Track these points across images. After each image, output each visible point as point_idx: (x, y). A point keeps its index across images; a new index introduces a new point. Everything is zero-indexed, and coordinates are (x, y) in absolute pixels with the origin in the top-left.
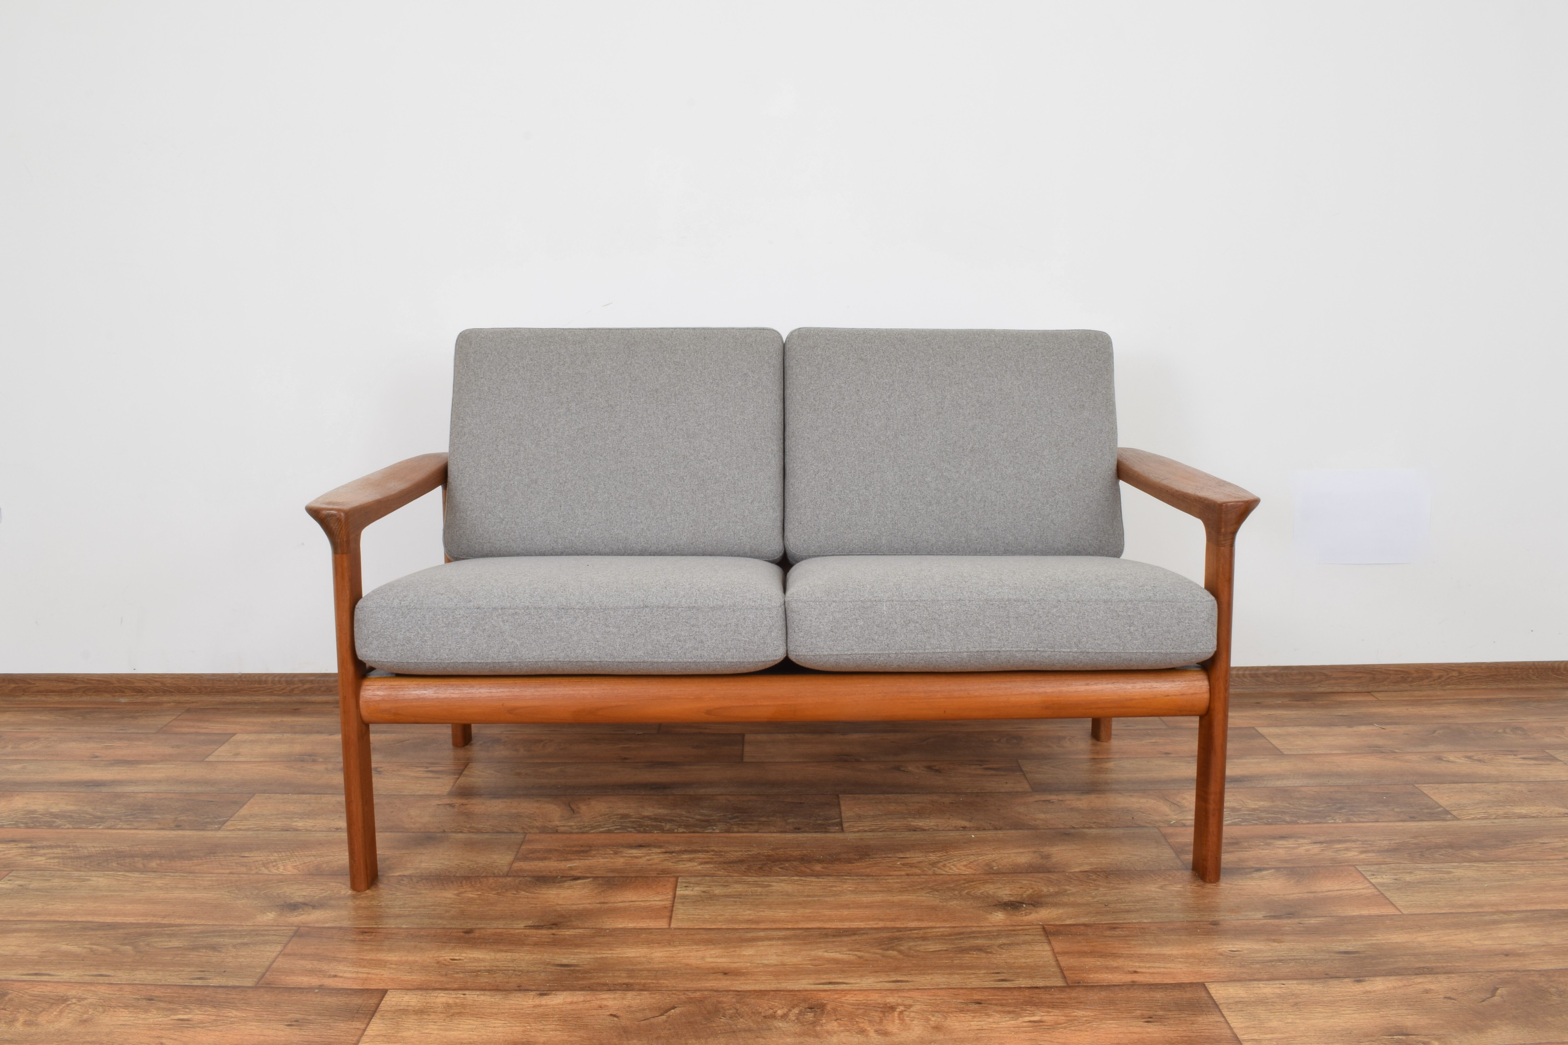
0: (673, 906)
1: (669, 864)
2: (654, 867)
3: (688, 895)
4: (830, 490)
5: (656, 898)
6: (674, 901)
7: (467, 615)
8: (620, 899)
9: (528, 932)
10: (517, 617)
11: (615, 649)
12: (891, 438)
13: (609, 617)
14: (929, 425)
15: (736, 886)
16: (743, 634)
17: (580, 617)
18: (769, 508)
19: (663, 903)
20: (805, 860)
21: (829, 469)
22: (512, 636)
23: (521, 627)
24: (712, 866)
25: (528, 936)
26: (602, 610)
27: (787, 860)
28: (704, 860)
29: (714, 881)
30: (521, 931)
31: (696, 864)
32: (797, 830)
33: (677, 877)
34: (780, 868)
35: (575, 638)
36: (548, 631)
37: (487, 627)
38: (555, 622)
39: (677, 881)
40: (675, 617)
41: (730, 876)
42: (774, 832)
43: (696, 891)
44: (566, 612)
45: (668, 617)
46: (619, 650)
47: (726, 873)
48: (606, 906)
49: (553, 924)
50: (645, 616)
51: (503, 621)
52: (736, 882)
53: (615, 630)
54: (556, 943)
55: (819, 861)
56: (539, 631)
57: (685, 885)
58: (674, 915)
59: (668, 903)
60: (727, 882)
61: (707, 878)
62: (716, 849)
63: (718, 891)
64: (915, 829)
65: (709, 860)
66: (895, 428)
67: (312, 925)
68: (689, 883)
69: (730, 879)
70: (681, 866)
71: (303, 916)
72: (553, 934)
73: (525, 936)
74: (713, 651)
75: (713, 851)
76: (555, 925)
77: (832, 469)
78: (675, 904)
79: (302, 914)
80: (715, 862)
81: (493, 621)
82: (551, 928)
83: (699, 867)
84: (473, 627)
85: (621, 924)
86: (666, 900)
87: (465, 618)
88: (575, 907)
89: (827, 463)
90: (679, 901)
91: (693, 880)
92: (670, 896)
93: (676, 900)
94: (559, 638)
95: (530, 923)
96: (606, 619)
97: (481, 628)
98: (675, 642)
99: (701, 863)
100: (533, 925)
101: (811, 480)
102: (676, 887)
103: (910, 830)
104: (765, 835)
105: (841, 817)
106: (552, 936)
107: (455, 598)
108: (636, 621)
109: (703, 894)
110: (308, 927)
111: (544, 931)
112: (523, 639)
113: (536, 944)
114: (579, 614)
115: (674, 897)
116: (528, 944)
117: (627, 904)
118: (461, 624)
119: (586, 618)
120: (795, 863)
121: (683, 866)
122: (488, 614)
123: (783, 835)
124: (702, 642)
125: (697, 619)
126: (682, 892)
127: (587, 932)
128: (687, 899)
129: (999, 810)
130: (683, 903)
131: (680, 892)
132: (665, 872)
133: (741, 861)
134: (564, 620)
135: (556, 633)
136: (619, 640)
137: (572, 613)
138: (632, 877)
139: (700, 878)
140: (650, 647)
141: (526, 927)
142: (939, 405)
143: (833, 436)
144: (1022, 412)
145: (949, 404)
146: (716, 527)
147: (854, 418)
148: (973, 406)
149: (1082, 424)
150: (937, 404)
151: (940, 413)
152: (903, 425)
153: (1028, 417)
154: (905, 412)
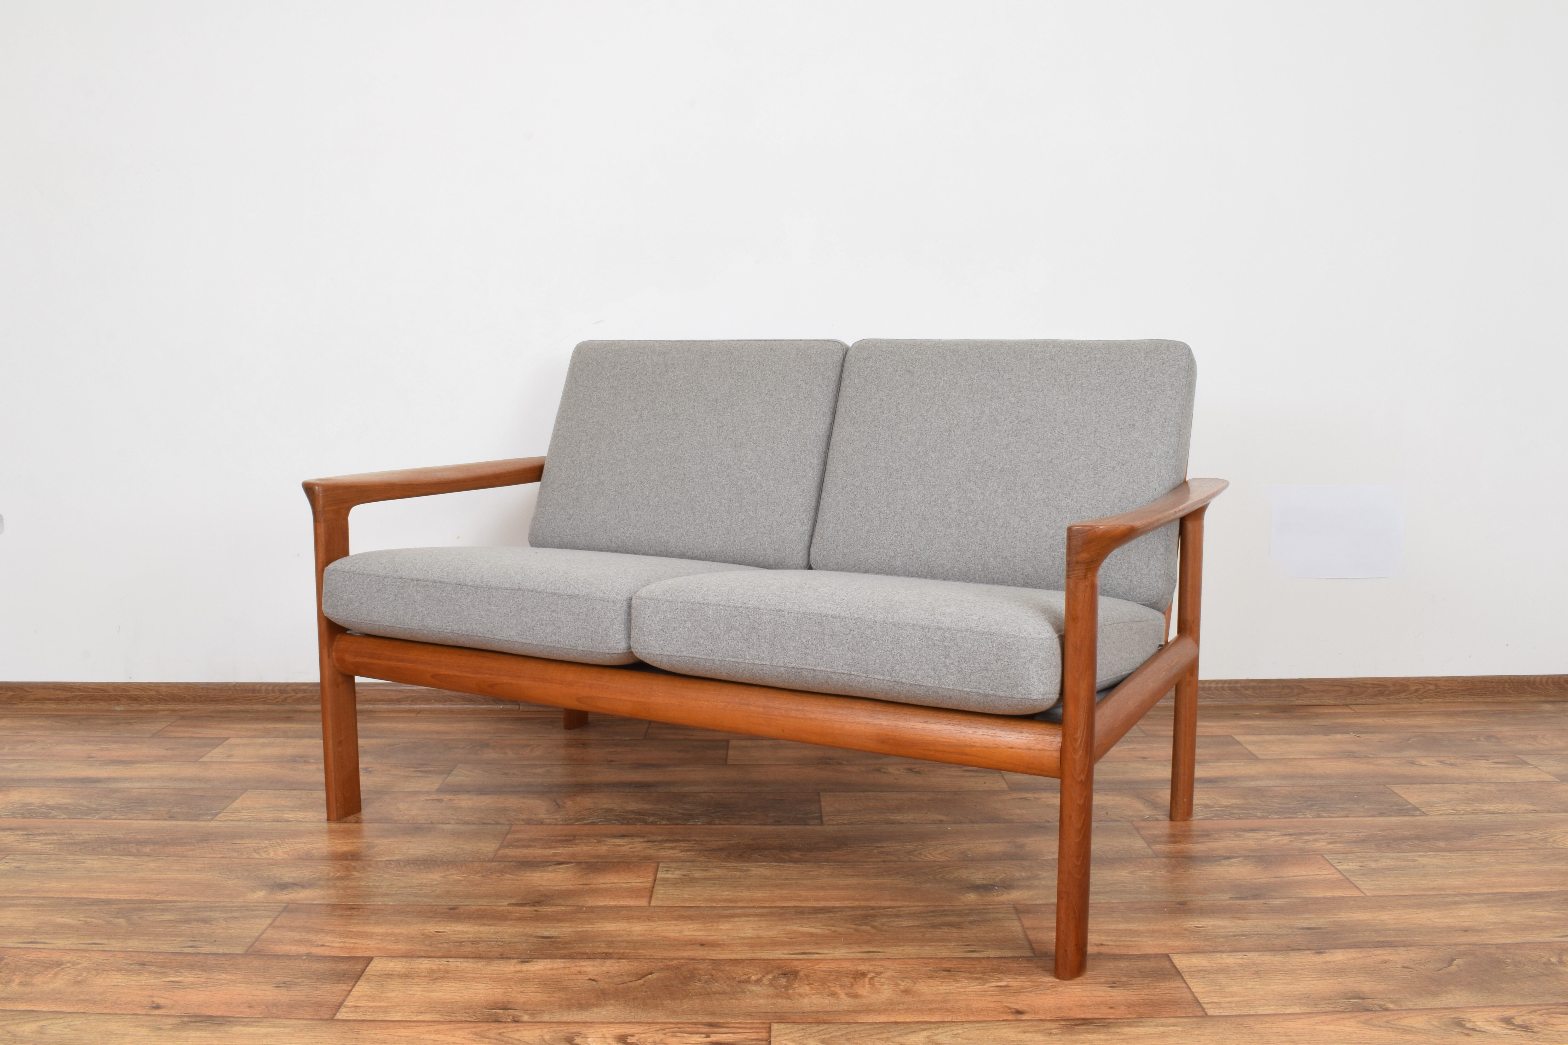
0: (653, 888)
1: (650, 852)
2: (636, 853)
3: (668, 878)
4: (854, 506)
5: (637, 881)
6: (654, 883)
8: (601, 881)
9: (511, 908)
12: (921, 454)
14: (962, 442)
15: (715, 870)
18: (797, 521)
19: (644, 884)
20: (782, 848)
21: (856, 484)
24: (693, 853)
25: (512, 912)
27: (766, 849)
28: (685, 848)
29: (694, 866)
30: (504, 907)
31: (677, 851)
32: (778, 822)
33: (659, 863)
34: (760, 855)
39: (658, 867)
41: (710, 862)
42: (755, 825)
43: (677, 874)
47: (706, 860)
48: (588, 887)
49: (536, 903)
52: (716, 867)
54: (537, 918)
55: (798, 849)
57: (666, 869)
58: (654, 895)
59: (649, 885)
60: (707, 867)
61: (688, 863)
62: (697, 839)
63: (697, 874)
64: (893, 823)
65: (690, 848)
66: (928, 444)
67: (301, 902)
68: (670, 867)
69: (710, 865)
70: (662, 853)
71: (292, 895)
72: (536, 911)
73: (508, 912)
75: (694, 840)
76: (538, 903)
77: (859, 484)
78: (656, 886)
79: (292, 893)
80: (696, 850)
82: (534, 906)
83: (680, 854)
85: (601, 902)
86: (648, 882)
88: (557, 888)
89: (855, 478)
90: (660, 883)
91: (674, 865)
92: (651, 879)
93: (656, 882)
95: (513, 901)
99: (682, 851)
100: (516, 903)
101: (838, 495)
102: (657, 870)
103: (887, 823)
104: (746, 827)
105: (821, 812)
106: (535, 912)
109: (683, 877)
110: (297, 904)
111: (527, 908)
113: (519, 919)
115: (655, 880)
116: (511, 919)
117: (609, 885)
120: (774, 851)
121: (665, 853)
123: (763, 827)
126: (663, 876)
127: (568, 909)
128: (667, 881)
129: (976, 806)
130: (663, 885)
131: (660, 875)
132: (647, 858)
133: (722, 849)
138: (614, 863)
139: (681, 864)
141: (510, 905)
142: (976, 421)
143: (866, 450)
144: (1062, 430)
145: (986, 420)
146: (746, 537)
147: (889, 432)
148: (1011, 422)
149: (1128, 446)
150: (974, 420)
151: (976, 429)
152: (936, 441)
153: (1068, 436)
154: (939, 427)
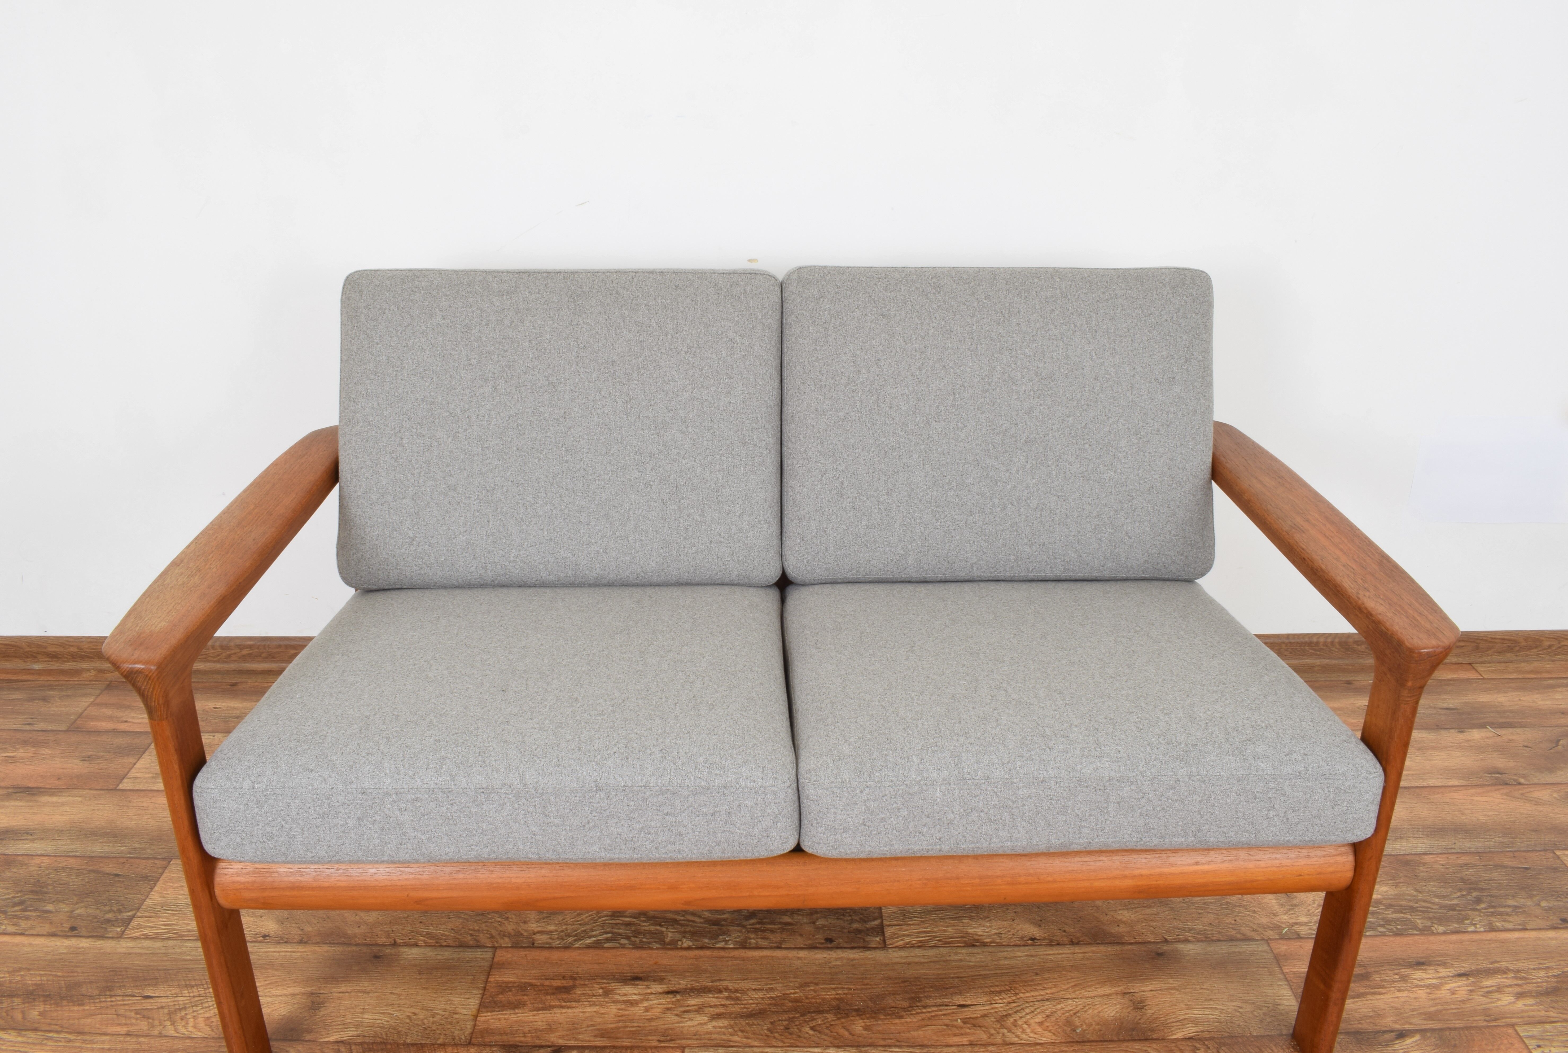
7: (348, 802)
10: (419, 804)
11: (559, 844)
12: (922, 425)
13: (548, 804)
14: (972, 408)
16: (738, 825)
17: (508, 804)
22: (414, 829)
23: (426, 817)
26: (538, 795)
35: (502, 831)
36: (464, 822)
37: (378, 817)
38: (473, 810)
40: (641, 803)
44: (488, 797)
45: (632, 803)
46: (565, 845)
50: (598, 803)
51: (400, 810)
53: (557, 821)
56: (451, 822)
74: (696, 846)
81: (385, 810)
84: (359, 818)
87: (346, 806)
94: (480, 831)
96: (545, 807)
97: (370, 819)
98: (643, 835)
107: (330, 777)
108: (587, 809)
112: (430, 833)
114: (506, 800)
118: (340, 814)
119: (516, 806)
122: (377, 801)
124: (680, 834)
125: (673, 805)
134: (485, 807)
135: (475, 825)
136: (564, 833)
137: (496, 798)
140: (608, 841)
142: (986, 380)
143: (845, 423)
144: (1093, 388)
145: (999, 378)
146: (694, 549)
147: (874, 399)
148: (1030, 380)
149: (1171, 403)
150: (983, 379)
151: (987, 391)
152: (938, 407)
153: (1101, 395)
154: (940, 390)
